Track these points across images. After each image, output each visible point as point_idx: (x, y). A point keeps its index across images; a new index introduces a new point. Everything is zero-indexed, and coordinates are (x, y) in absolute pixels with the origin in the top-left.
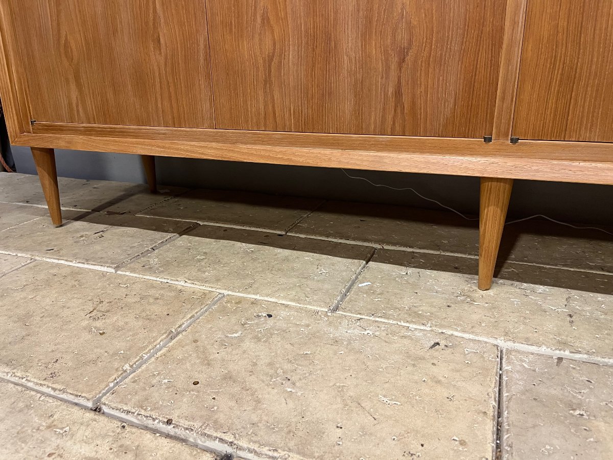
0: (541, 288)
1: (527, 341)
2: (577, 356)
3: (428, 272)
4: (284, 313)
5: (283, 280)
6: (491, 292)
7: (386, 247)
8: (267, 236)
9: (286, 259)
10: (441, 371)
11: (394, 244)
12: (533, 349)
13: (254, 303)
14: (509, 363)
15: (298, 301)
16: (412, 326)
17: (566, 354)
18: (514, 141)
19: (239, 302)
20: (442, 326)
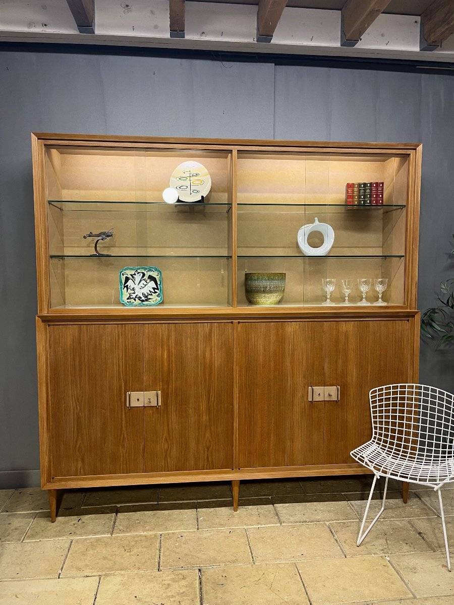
0: (250, 507)
1: (251, 525)
2: (262, 526)
3: (217, 509)
4: (185, 535)
5: (175, 523)
6: (238, 512)
7: (199, 501)
8: (153, 505)
9: (169, 515)
10: (234, 538)
11: (201, 499)
12: (253, 527)
13: (173, 533)
14: (248, 532)
15: (186, 529)
16: (222, 528)
17: (260, 526)
18: (239, 469)
19: (168, 535)
20: (230, 526)
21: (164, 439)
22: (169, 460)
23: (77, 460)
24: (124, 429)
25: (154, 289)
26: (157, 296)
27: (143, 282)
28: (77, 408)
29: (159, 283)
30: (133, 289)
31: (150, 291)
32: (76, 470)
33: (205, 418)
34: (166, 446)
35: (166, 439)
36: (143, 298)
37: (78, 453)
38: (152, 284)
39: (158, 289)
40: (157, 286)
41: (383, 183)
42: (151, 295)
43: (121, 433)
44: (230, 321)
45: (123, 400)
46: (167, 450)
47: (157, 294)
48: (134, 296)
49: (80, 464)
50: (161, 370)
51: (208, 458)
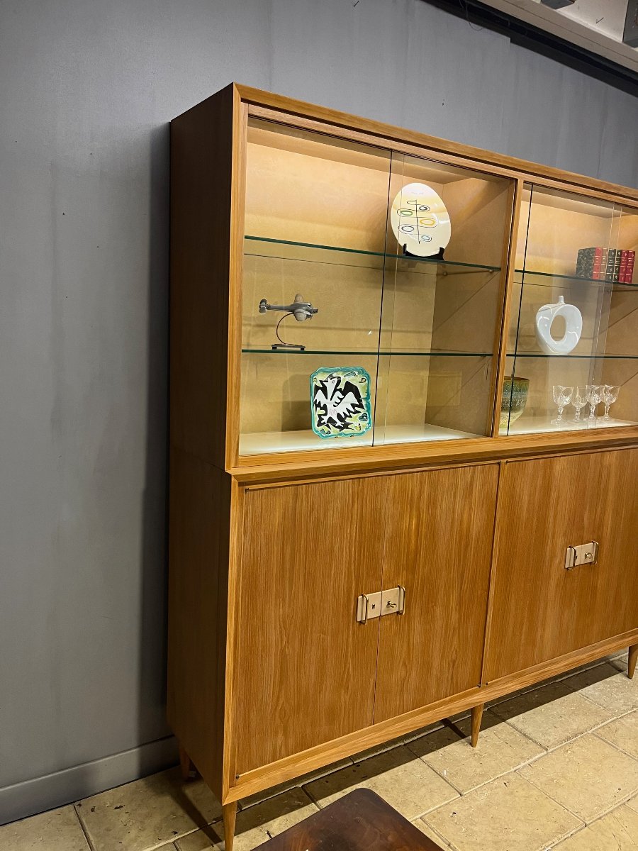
2: (531, 761)
4: (455, 809)
5: (421, 793)
6: (478, 746)
10: (522, 793)
12: (521, 765)
13: (437, 812)
15: (446, 799)
16: (489, 781)
17: (528, 761)
18: (487, 684)
19: (434, 816)
20: (494, 774)
21: (401, 663)
22: (405, 696)
23: (277, 733)
24: (350, 660)
25: (353, 405)
26: (361, 418)
27: (338, 394)
28: (282, 640)
29: (363, 395)
30: (325, 408)
31: (349, 411)
32: (274, 750)
33: (455, 616)
34: (404, 673)
35: (404, 663)
36: (339, 423)
37: (278, 721)
38: (351, 397)
39: (361, 406)
40: (359, 401)
41: (634, 253)
42: (350, 416)
43: (345, 666)
44: (498, 461)
45: (352, 611)
46: (404, 680)
47: (360, 415)
48: (325, 419)
49: (280, 739)
50: (406, 551)
51: (452, 678)
